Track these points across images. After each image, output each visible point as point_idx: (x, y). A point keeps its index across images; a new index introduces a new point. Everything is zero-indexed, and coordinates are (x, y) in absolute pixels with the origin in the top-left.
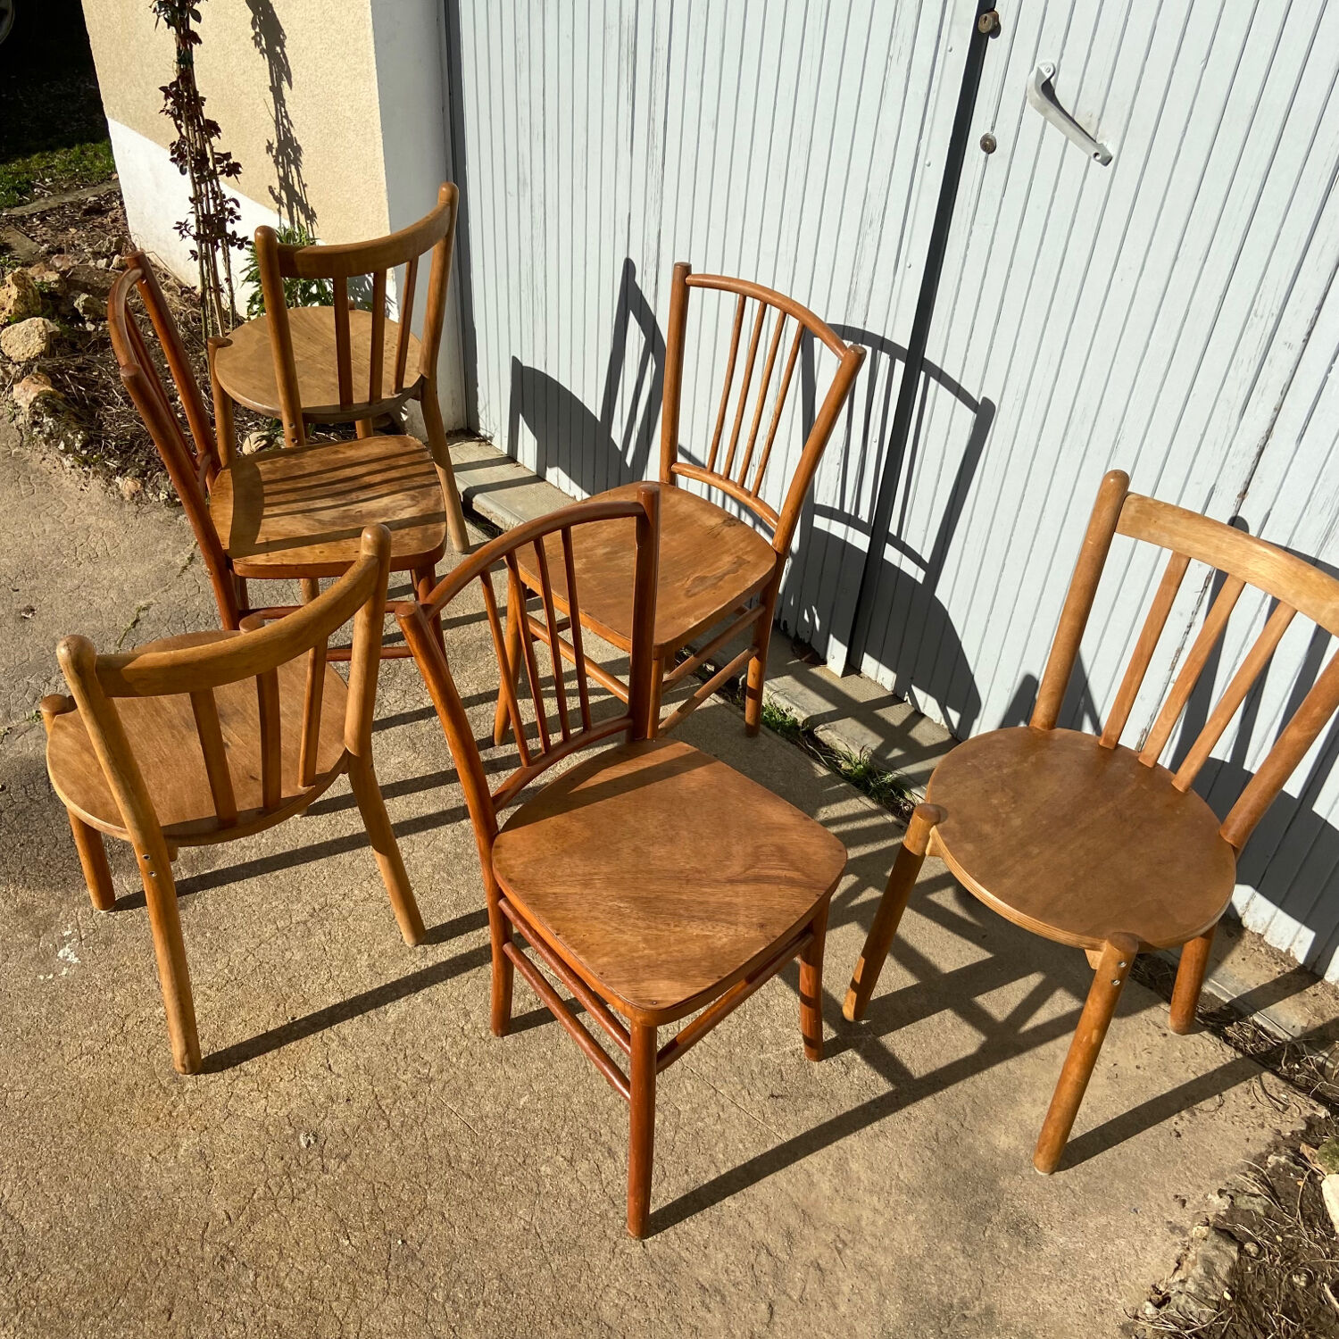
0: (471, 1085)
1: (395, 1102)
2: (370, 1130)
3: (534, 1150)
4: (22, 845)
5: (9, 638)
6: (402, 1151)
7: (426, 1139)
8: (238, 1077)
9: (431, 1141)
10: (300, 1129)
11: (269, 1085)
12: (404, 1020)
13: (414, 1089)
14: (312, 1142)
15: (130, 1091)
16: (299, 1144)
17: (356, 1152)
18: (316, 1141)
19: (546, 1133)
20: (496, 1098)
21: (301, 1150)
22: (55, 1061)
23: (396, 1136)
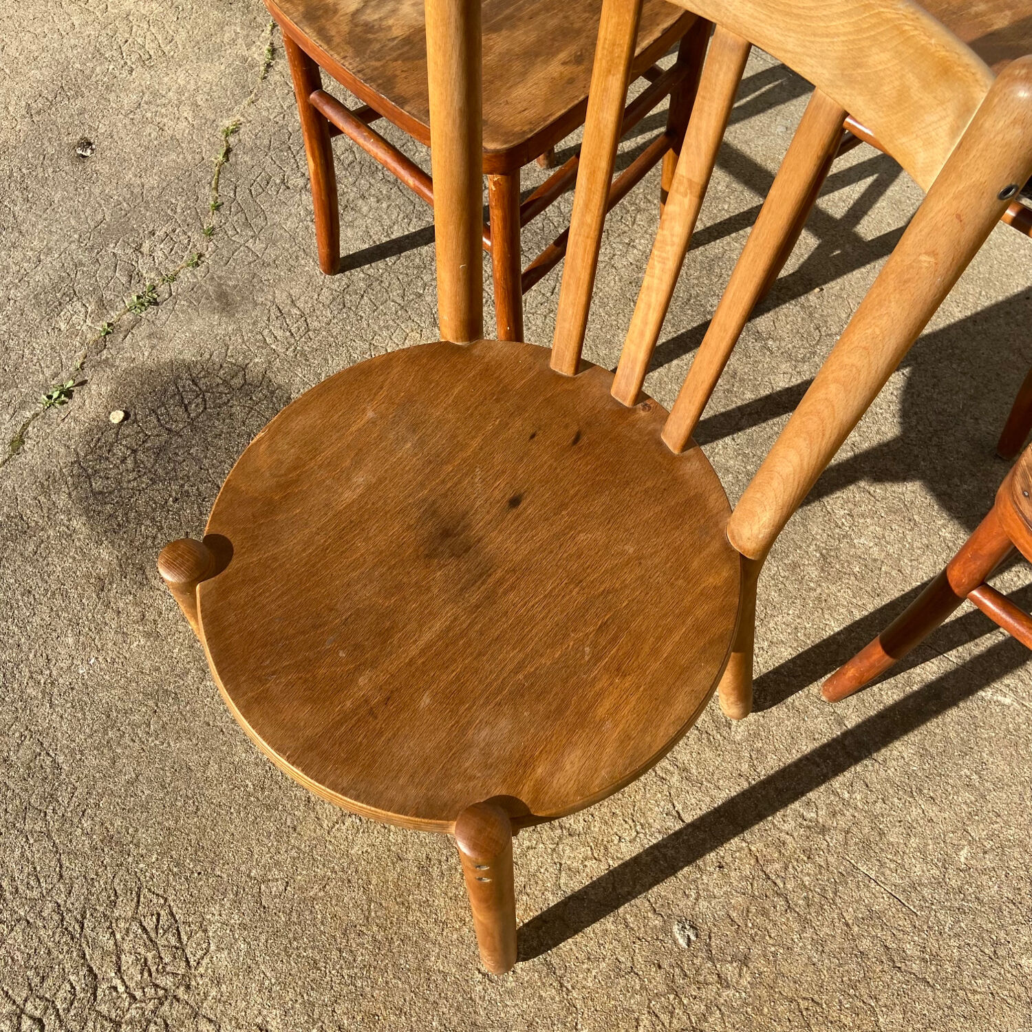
0: (882, 834)
1: (786, 868)
2: (764, 913)
3: (1002, 934)
4: (176, 500)
5: (71, 189)
6: (820, 944)
7: (847, 925)
8: (560, 838)
9: (856, 929)
10: (669, 916)
11: (606, 849)
12: (757, 735)
13: (806, 845)
14: (693, 938)
15: (424, 869)
16: (675, 942)
17: (756, 951)
18: (697, 936)
19: (1011, 905)
20: (922, 851)
21: (681, 951)
22: (308, 830)
23: (804, 922)
